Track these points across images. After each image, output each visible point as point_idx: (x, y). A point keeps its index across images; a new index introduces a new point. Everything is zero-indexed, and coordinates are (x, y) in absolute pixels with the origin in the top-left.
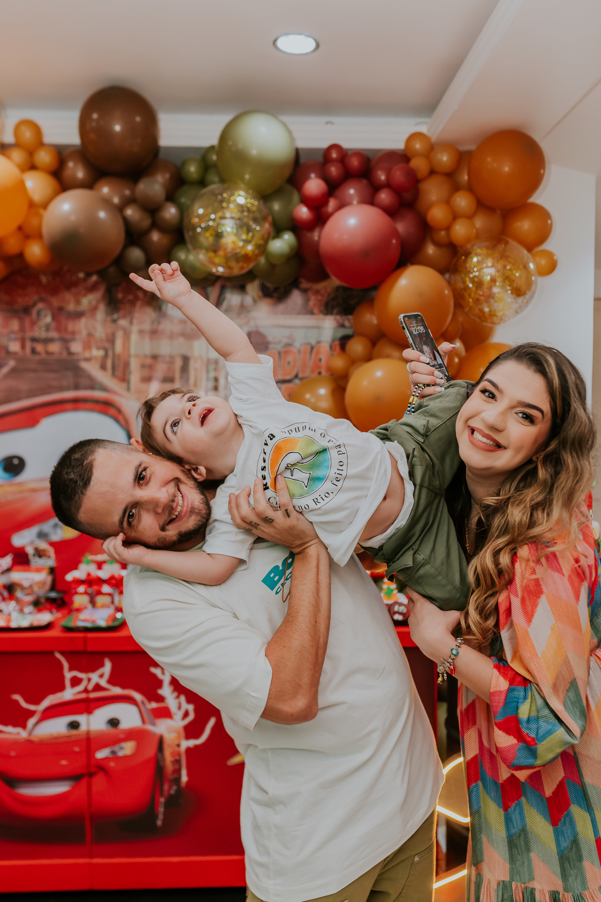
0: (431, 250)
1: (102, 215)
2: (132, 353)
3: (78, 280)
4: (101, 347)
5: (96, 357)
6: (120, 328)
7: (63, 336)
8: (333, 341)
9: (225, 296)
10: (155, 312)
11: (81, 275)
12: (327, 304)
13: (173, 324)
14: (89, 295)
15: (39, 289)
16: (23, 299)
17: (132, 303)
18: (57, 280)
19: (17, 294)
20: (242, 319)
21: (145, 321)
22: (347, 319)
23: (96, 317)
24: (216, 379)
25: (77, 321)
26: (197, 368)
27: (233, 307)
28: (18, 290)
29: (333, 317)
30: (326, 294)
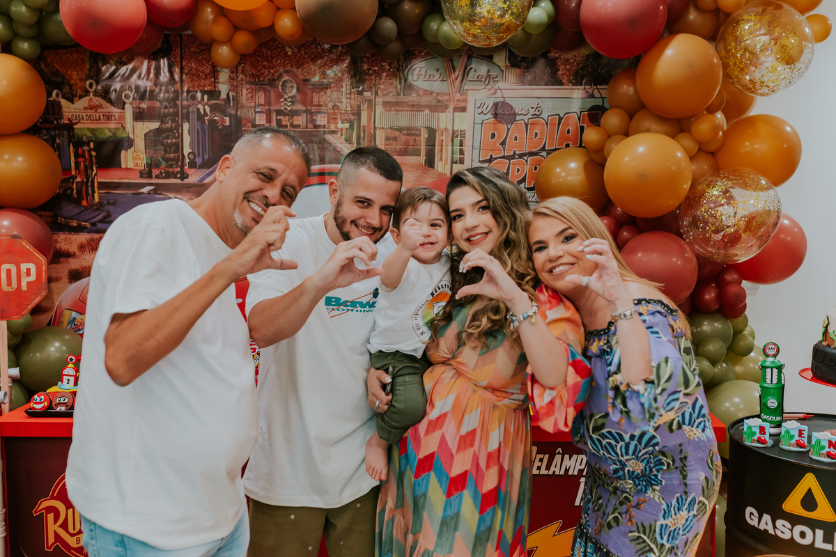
0: (692, 16)
2: (377, 125)
3: (324, 50)
4: (346, 120)
5: (342, 129)
6: (366, 101)
7: (309, 108)
8: (581, 112)
9: (471, 66)
10: (400, 83)
11: (327, 46)
12: (576, 74)
13: (419, 95)
14: (335, 66)
15: (284, 61)
16: (269, 71)
17: (378, 74)
18: (303, 52)
19: (264, 67)
20: (489, 90)
21: (390, 92)
22: (597, 88)
23: (341, 89)
24: (462, 152)
25: (322, 93)
26: (442, 140)
27: (480, 77)
28: (264, 63)
29: (582, 87)
30: (575, 64)
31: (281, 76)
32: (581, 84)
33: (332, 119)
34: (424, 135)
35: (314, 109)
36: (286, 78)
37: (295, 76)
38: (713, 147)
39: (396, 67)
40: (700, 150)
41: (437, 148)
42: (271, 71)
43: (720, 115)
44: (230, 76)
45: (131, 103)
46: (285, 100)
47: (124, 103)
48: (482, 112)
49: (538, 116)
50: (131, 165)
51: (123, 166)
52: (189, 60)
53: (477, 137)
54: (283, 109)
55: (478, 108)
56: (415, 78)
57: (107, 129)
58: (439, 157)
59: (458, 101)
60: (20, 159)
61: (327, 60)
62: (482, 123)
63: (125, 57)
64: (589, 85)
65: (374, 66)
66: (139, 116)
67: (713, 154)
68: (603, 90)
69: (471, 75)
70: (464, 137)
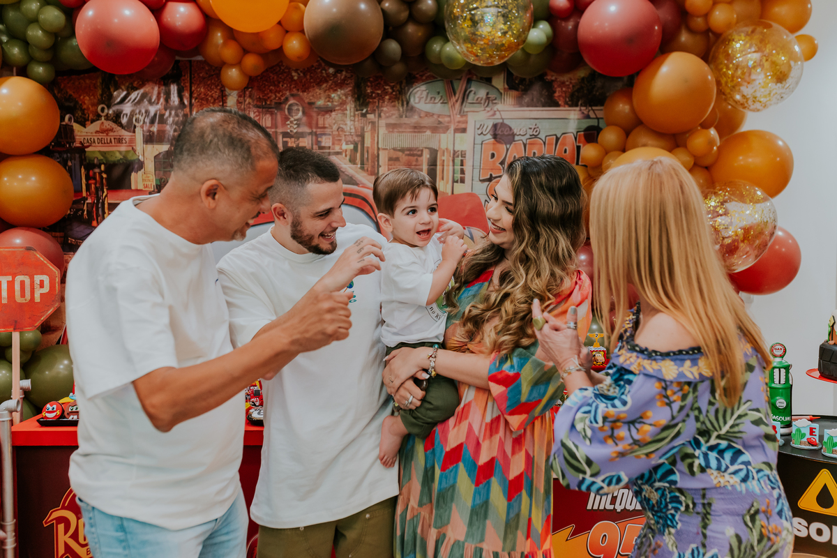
0: (684, 37)
1: (363, 6)
2: (380, 146)
3: (328, 75)
4: (350, 141)
5: (346, 151)
6: (369, 123)
7: (314, 130)
8: (577, 132)
9: (472, 89)
10: (403, 105)
11: (331, 70)
12: (572, 96)
13: (421, 117)
14: (339, 90)
15: (291, 85)
16: (276, 95)
17: (381, 97)
18: (308, 77)
19: (271, 91)
20: (488, 111)
21: (393, 114)
22: (592, 109)
23: (345, 112)
24: (462, 172)
25: (327, 116)
26: (444, 160)
27: (479, 99)
28: (271, 87)
29: (578, 108)
30: (571, 86)
31: (287, 100)
32: (577, 106)
33: (337, 140)
34: (426, 156)
35: (319, 131)
36: (292, 101)
37: (301, 100)
38: (708, 162)
39: (398, 90)
40: (695, 164)
41: (439, 168)
42: (278, 95)
43: (713, 132)
44: (238, 100)
45: (142, 127)
46: (291, 122)
47: (135, 127)
48: (482, 133)
49: (536, 136)
50: (140, 187)
51: (133, 187)
52: (198, 85)
53: (477, 156)
54: (289, 131)
55: (478, 129)
56: (417, 100)
57: (118, 152)
58: (441, 177)
59: (459, 122)
60: (33, 179)
61: (332, 84)
62: (482, 144)
63: (136, 83)
64: (584, 106)
65: (377, 90)
66: (150, 139)
67: (707, 168)
68: (599, 111)
69: (471, 98)
70: (465, 157)
